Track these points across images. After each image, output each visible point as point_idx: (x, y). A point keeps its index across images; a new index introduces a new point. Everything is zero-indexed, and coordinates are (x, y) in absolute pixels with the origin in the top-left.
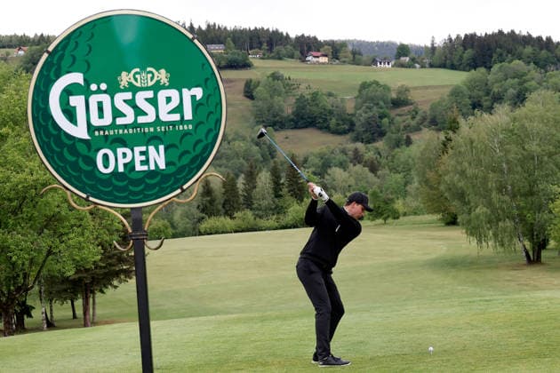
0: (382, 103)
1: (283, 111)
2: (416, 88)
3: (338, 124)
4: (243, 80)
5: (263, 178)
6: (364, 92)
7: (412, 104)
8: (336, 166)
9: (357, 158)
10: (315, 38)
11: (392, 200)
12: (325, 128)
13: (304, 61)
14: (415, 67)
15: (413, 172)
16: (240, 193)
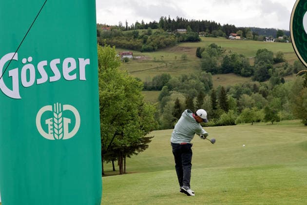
0: (269, 61)
1: (216, 64)
2: (287, 53)
3: (245, 72)
4: (196, 47)
5: (207, 100)
6: (259, 55)
7: (284, 61)
8: (245, 93)
9: (255, 90)
10: (234, 26)
11: (276, 112)
12: (238, 73)
13: (228, 38)
14: (286, 42)
15: (286, 97)
16: (195, 106)
